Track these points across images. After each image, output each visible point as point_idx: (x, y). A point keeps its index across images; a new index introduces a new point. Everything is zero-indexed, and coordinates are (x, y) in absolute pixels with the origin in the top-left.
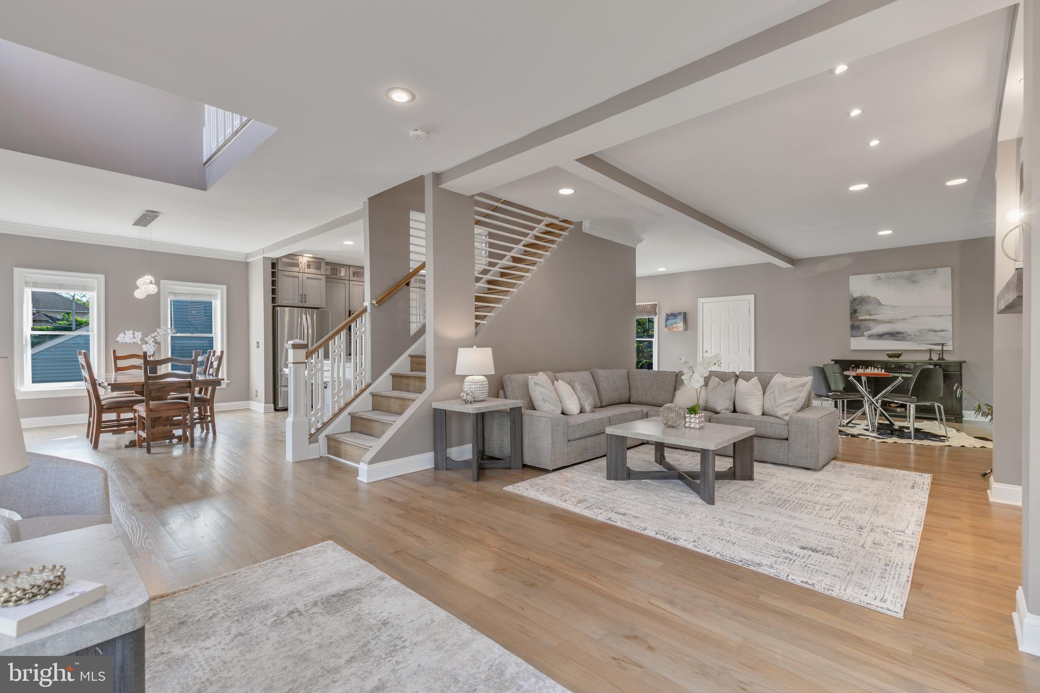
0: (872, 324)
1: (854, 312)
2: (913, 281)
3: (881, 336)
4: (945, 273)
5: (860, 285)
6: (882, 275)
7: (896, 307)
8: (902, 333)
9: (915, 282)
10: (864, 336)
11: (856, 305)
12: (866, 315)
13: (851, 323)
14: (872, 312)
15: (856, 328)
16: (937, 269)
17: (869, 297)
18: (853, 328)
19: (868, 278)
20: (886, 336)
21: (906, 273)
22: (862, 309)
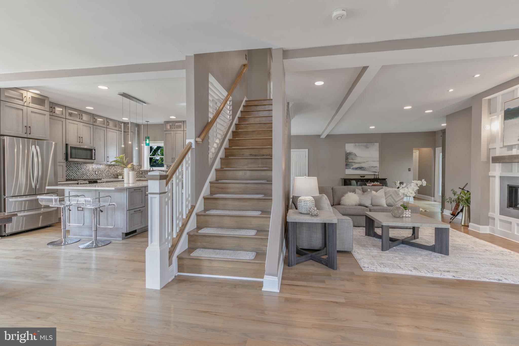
0: (353, 164)
1: (347, 159)
2: (367, 147)
3: (356, 169)
4: (377, 145)
5: (350, 148)
6: (357, 144)
7: (362, 157)
8: (364, 168)
9: (368, 148)
10: (350, 168)
11: (348, 155)
12: (351, 160)
13: (346, 163)
14: (353, 159)
15: (348, 165)
16: (375, 143)
17: (353, 153)
18: (346, 165)
19: (352, 145)
20: (358, 169)
21: (365, 144)
22: (350, 157)
